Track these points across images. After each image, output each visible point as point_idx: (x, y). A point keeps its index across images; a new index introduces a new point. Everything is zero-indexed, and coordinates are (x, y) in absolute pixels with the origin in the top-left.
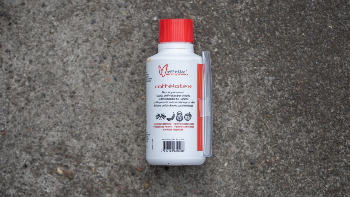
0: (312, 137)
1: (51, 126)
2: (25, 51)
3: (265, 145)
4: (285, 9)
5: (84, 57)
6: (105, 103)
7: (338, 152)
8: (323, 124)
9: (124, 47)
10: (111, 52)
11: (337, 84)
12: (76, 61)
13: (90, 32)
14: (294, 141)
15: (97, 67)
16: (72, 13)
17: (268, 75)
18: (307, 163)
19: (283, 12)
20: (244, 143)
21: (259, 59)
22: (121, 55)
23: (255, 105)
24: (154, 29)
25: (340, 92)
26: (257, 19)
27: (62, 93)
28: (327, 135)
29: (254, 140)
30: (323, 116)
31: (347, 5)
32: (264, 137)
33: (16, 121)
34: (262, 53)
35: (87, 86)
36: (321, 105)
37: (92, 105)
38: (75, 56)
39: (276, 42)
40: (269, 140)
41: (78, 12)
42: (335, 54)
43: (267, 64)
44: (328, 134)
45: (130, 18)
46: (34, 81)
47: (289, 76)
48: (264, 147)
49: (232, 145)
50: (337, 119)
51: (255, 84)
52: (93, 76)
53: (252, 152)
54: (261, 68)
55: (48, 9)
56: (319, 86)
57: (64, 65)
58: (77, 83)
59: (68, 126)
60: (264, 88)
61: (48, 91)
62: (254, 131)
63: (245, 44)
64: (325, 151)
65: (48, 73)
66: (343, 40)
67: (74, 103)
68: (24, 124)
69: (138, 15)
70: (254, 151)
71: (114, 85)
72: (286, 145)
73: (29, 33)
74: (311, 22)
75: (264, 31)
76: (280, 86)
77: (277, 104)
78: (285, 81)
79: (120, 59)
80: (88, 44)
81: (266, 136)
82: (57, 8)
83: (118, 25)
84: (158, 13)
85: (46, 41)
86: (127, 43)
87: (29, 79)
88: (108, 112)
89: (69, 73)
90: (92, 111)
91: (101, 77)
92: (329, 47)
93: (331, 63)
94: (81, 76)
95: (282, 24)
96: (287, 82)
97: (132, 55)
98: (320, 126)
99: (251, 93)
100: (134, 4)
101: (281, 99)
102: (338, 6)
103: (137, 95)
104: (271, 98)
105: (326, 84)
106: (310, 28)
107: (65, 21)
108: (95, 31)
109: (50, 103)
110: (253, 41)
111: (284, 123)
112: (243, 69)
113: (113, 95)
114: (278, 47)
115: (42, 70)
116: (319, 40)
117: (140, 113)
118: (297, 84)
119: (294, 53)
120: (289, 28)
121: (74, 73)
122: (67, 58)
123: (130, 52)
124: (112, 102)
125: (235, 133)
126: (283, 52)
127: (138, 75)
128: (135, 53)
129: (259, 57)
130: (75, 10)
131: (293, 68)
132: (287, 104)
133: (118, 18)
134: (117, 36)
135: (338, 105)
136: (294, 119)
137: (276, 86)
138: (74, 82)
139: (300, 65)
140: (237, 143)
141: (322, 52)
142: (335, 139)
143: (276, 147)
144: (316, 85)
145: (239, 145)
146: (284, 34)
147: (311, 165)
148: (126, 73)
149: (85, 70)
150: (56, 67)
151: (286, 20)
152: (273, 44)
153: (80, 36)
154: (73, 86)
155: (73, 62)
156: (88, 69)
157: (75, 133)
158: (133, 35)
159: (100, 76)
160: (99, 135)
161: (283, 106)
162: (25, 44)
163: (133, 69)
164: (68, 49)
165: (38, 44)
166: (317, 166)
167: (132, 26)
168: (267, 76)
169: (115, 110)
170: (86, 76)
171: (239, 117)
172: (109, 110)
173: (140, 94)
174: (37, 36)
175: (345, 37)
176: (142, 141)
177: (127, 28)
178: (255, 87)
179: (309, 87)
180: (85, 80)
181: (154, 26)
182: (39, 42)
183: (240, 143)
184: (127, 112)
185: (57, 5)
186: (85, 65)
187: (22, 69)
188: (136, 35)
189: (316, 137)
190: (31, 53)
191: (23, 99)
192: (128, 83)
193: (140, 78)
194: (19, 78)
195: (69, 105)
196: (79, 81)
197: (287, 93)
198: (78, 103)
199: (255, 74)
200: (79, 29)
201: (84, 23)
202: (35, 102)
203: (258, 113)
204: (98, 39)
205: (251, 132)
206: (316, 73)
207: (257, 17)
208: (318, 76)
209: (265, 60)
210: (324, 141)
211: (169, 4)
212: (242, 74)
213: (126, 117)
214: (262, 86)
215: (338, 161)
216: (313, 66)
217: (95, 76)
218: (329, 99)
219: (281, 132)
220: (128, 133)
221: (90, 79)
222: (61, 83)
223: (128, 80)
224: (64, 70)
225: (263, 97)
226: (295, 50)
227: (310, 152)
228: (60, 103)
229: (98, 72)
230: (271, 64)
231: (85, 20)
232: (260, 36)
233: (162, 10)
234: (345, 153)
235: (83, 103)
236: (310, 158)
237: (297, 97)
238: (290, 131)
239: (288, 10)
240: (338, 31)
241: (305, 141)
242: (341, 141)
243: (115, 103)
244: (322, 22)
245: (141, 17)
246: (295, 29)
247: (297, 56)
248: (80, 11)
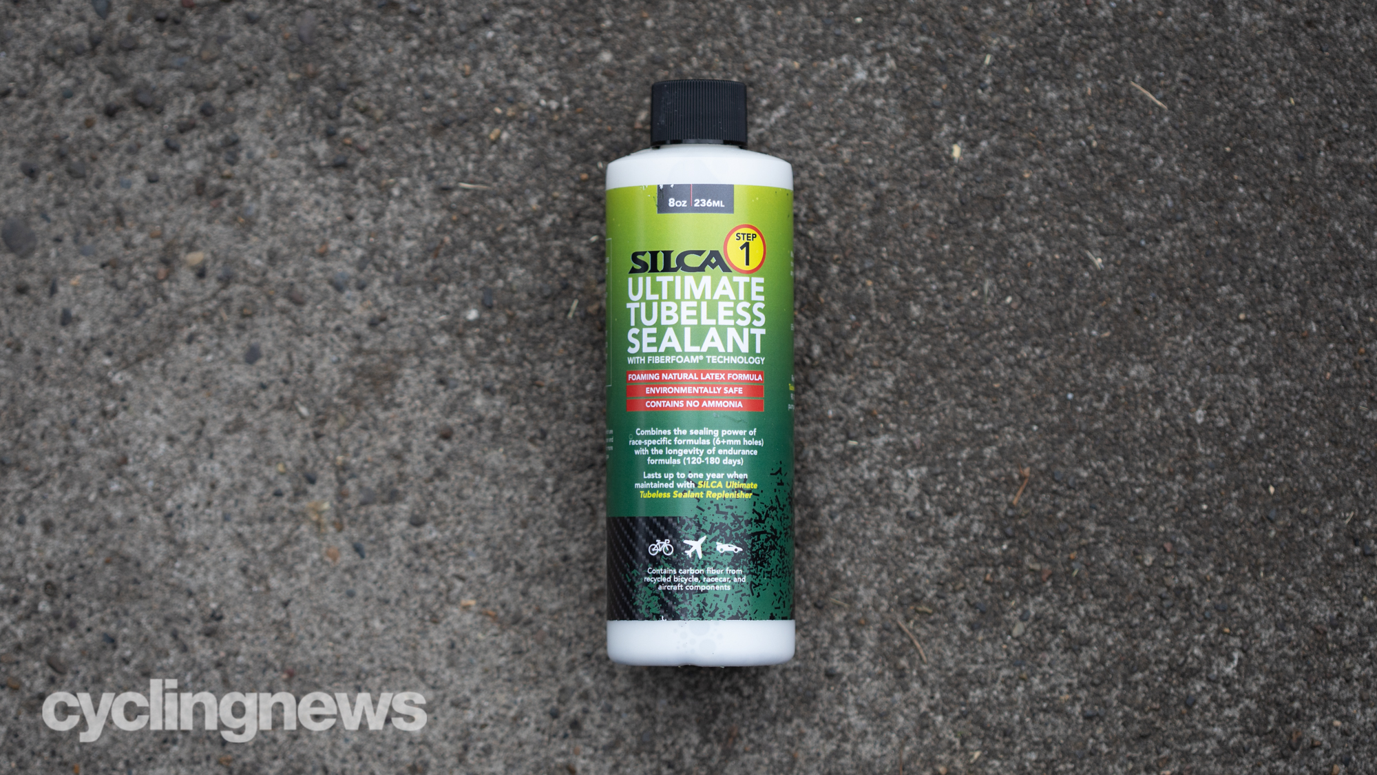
0: (1088, 664)
1: (151, 749)
2: (21, 491)
3: (924, 715)
4: (930, 219)
5: (238, 485)
6: (331, 639)
7: (1189, 707)
8: (1123, 610)
9: (374, 432)
10: (331, 456)
11: (1154, 464)
12: (209, 504)
13: (246, 393)
14: (1028, 688)
15: (285, 514)
16: (173, 335)
17: (903, 463)
18: (1083, 758)
19: (924, 230)
20: (846, 716)
21: (861, 409)
22: (366, 461)
23: (871, 577)
24: (474, 352)
25: (1169, 489)
26: (835, 269)
27: (175, 625)
28: (1143, 650)
29: (882, 703)
30: (1116, 582)
31: (1150, 176)
32: (916, 686)
33: (21, 745)
34: (872, 388)
35: (262, 588)
36: (1107, 546)
37: (287, 653)
38: (202, 487)
39: (916, 341)
40: (938, 696)
41: (194, 327)
42: (1132, 356)
43: (892, 426)
44: (1146, 646)
45: (383, 325)
46: (68, 596)
47: (977, 457)
48: (923, 724)
49: (809, 731)
50: (1169, 588)
51: (858, 500)
52: (275, 551)
53: (883, 745)
54: (874, 441)
55: (84, 330)
56: (1091, 479)
57: (168, 524)
58: (224, 583)
59: (212, 742)
60: (894, 510)
61: (125, 625)
62: (878, 669)
63: (804, 363)
64: (1141, 708)
65: (117, 560)
66: (1155, 301)
67: (222, 654)
68: (53, 754)
69: (409, 310)
70: (889, 740)
71: (357, 572)
72: (1000, 704)
73: (27, 426)
74: (1030, 254)
75: (868, 306)
76: (951, 497)
77: (949, 563)
78: (967, 479)
79: (364, 477)
80: (245, 437)
81: (924, 684)
82: (117, 321)
83: (342, 356)
84: (481, 294)
85: (93, 445)
86: (382, 415)
87: (51, 589)
88: (349, 671)
89: (191, 550)
90: (291, 675)
91: (308, 550)
92: (1107, 334)
93: (1122, 392)
94: (236, 555)
95: (928, 272)
96: (975, 479)
97: (407, 456)
98: (1112, 621)
99: (851, 537)
100: (389, 273)
101: (959, 543)
102: (1118, 183)
103: (443, 598)
104: (925, 544)
105: (1113, 468)
106: (1029, 276)
107: (151, 364)
108: (263, 387)
109: (137, 667)
110: (831, 349)
111: (980, 626)
112: (811, 454)
113: (356, 609)
114: (926, 359)
115: (91, 552)
116: (1067, 314)
117: (463, 659)
118: (1010, 481)
119: (985, 371)
120: (955, 284)
121: (207, 548)
122: (176, 496)
123: (399, 447)
124: (357, 635)
125: (813, 686)
126: (944, 374)
127: (437, 525)
128: (415, 448)
129: (859, 403)
130: (182, 321)
131: (987, 426)
132: (983, 557)
133: (338, 329)
134: (343, 394)
135: (1166, 539)
136: (1014, 609)
137: (935, 498)
138: (211, 578)
139: (1010, 411)
140: (823, 720)
141: (1084, 356)
142: (1173, 660)
143: (964, 715)
144: (1078, 476)
145: (831, 728)
146: (939, 308)
147: (1097, 763)
148: (395, 522)
149: (245, 530)
150: (139, 535)
151: (940, 256)
152: (904, 349)
153: (211, 411)
154: (212, 595)
155: (201, 508)
156: (257, 526)
157: (240, 762)
158: (400, 384)
159: (304, 545)
160: (328, 756)
161: (971, 565)
162: (18, 464)
163: (417, 503)
164: (174, 464)
165: (65, 459)
166: (1121, 766)
167: (394, 351)
168: (897, 468)
169: (371, 661)
170: (254, 551)
171: (817, 627)
172: (350, 665)
173: (456, 592)
174: (56, 431)
175: (1160, 291)
176: (484, 760)
177: (376, 360)
178: (860, 513)
179: (1054, 487)
180: (252, 567)
181: (471, 343)
182: (67, 452)
183: (835, 719)
184: (414, 662)
185: (116, 310)
186: (242, 512)
187: (19, 559)
188: (413, 382)
189: (1103, 663)
190: (44, 498)
191: (37, 665)
192: (406, 559)
193: (448, 533)
194: (14, 592)
195: (205, 664)
196: (231, 573)
197: (978, 517)
198: (237, 654)
199: (856, 464)
200: (204, 387)
201: (219, 365)
202: (83, 671)
203: (885, 602)
204: (278, 415)
205: (868, 674)
206: (1071, 432)
207: (835, 262)
208: (1079, 444)
209: (885, 412)
210: (1132, 672)
211: (514, 256)
212: (810, 472)
213: (415, 679)
214: (887, 506)
215: (1194, 737)
216: (1059, 411)
217: (286, 549)
218: (1132, 519)
219: (974, 662)
220: (430, 738)
221: (266, 562)
222: (167, 589)
223: (403, 548)
224: (171, 541)
225: (893, 543)
226: (988, 361)
227: (1088, 718)
228: (171, 661)
229: (292, 531)
230: (907, 421)
231: (222, 354)
232: (855, 329)
233: (492, 281)
234: (1213, 705)
235: (252, 649)
236: (1091, 741)
237: (1017, 528)
238: (1009, 654)
239: (941, 221)
240: (1132, 272)
241: (1066, 680)
242: (1195, 664)
243: (368, 637)
244: (1069, 249)
245: (420, 315)
246: (977, 286)
247: (997, 381)
248: (201, 321)
